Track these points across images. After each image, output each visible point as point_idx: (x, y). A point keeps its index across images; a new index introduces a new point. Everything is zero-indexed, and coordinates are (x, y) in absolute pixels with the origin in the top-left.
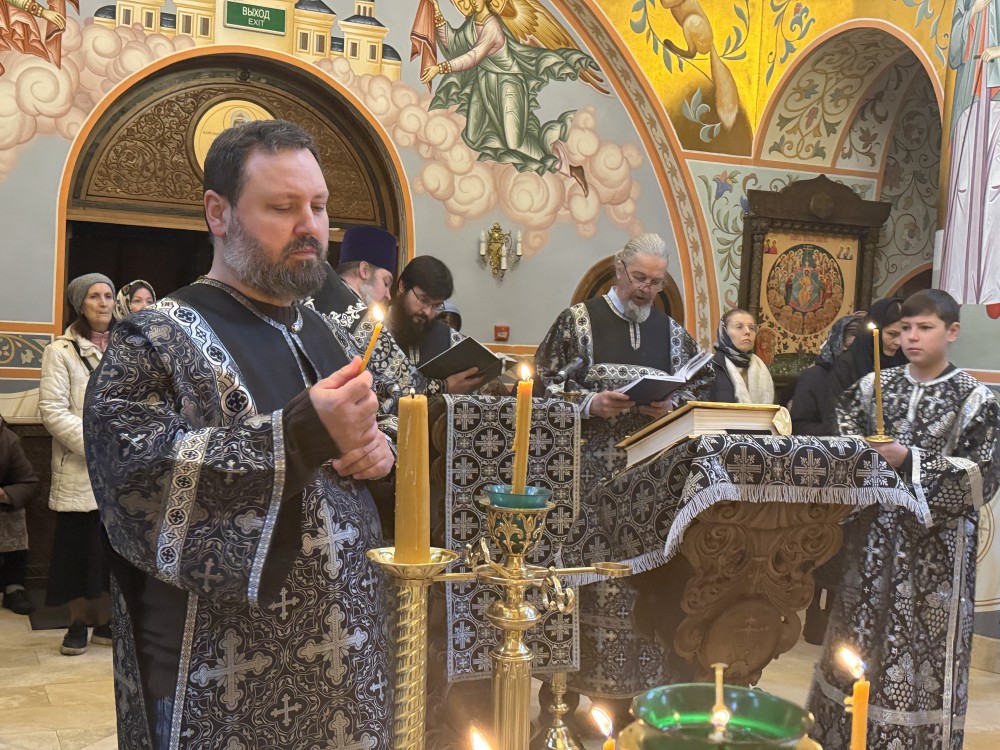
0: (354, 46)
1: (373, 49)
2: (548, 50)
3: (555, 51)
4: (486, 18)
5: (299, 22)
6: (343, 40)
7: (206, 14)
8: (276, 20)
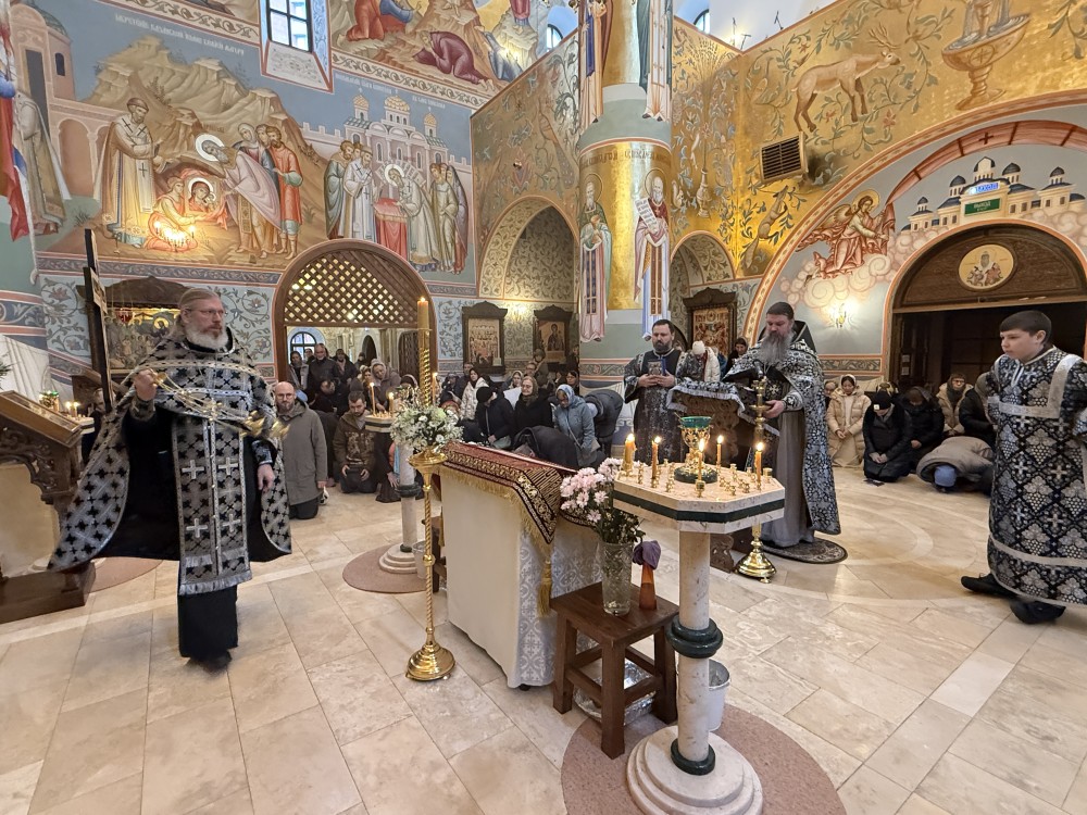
0: (1048, 201)
1: (1063, 199)
5: (1010, 201)
6: (1040, 201)
7: (954, 214)
8: (995, 204)
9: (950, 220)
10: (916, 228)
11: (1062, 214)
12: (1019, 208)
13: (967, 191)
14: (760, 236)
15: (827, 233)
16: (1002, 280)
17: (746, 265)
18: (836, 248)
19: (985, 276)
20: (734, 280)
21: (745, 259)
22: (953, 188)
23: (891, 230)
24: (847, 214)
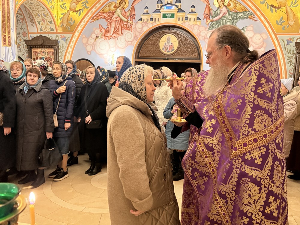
0: (190, 19)
1: (194, 19)
2: (240, 12)
3: (242, 12)
4: (223, 7)
5: (178, 15)
6: (187, 18)
7: (158, 17)
8: (173, 16)
9: (157, 20)
10: (144, 21)
11: (194, 25)
12: (181, 19)
13: (163, 7)
14: (71, 10)
15: (105, 15)
16: (174, 51)
17: (63, 25)
18: (110, 24)
19: (169, 48)
20: (57, 33)
21: (63, 21)
22: (158, 5)
23: (134, 20)
24: (114, 7)
